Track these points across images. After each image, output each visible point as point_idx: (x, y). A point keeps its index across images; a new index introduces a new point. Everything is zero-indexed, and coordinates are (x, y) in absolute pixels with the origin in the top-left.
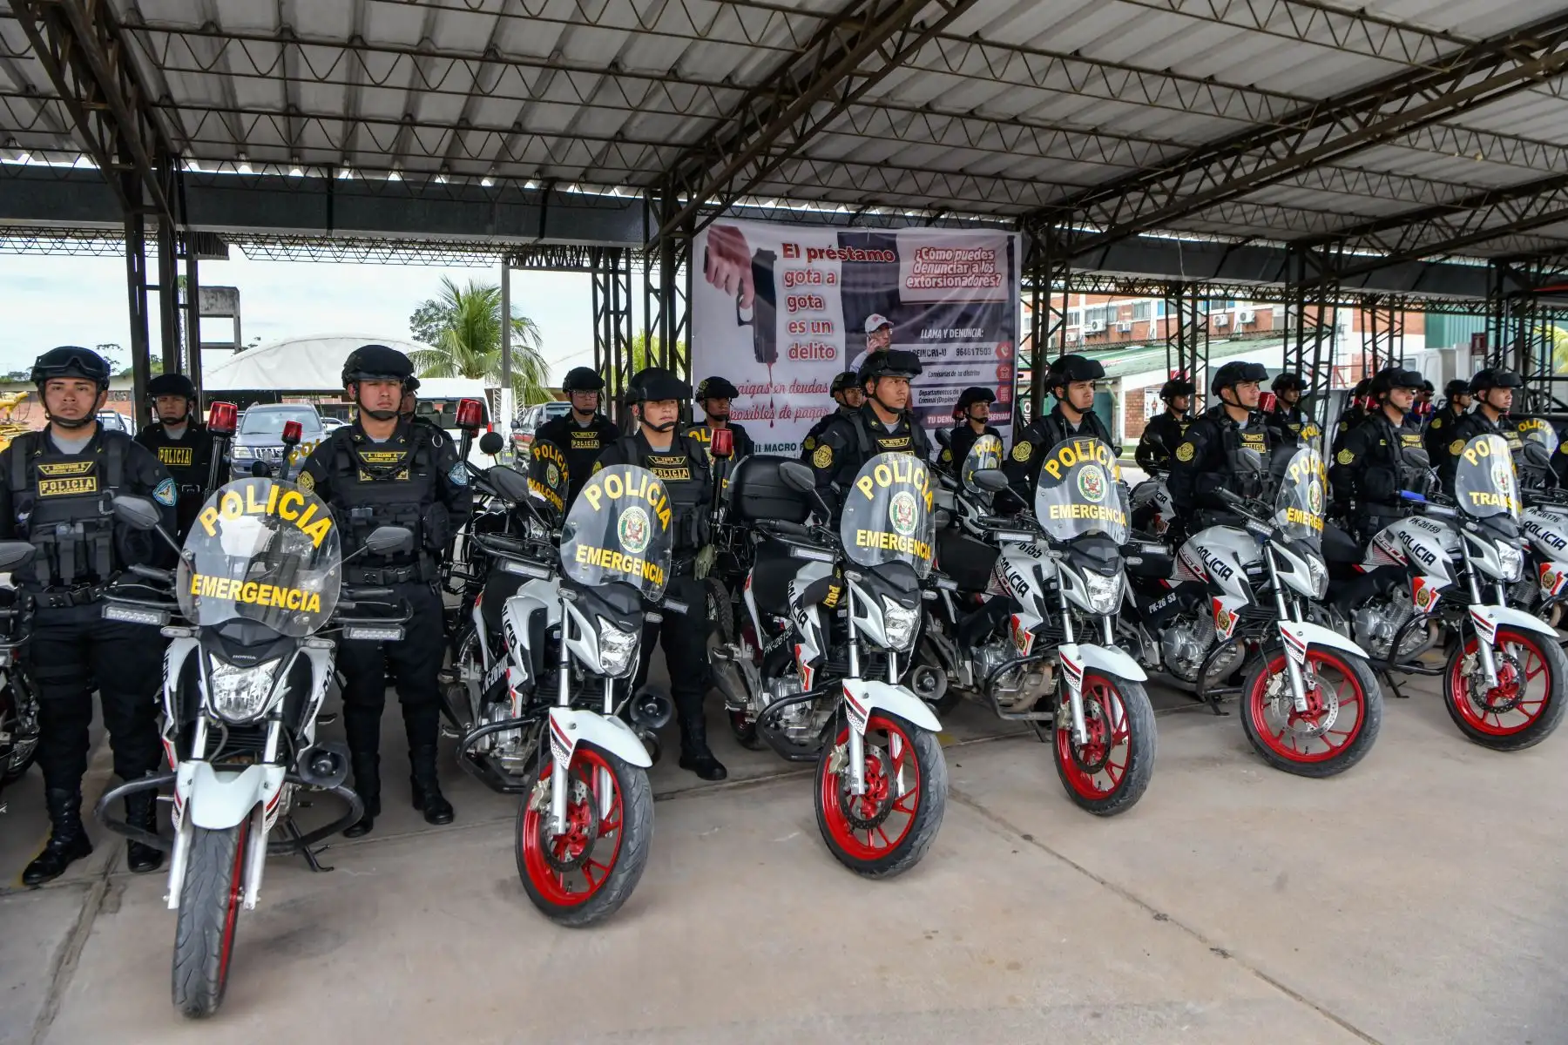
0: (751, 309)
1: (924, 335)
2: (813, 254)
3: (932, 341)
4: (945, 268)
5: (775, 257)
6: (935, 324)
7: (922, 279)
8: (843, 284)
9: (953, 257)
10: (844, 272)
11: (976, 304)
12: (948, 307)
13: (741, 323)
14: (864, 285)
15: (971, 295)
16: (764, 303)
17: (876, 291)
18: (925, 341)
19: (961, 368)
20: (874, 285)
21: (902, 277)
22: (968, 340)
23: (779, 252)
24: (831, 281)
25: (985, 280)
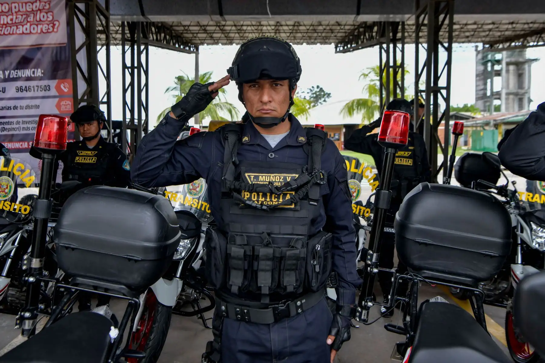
22: (28, 79)
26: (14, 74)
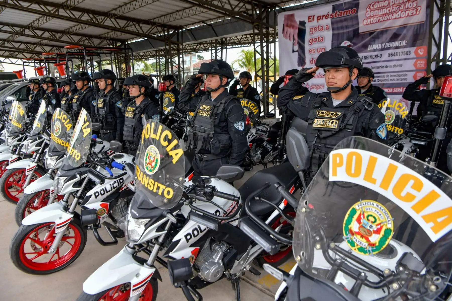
0: (297, 45)
1: (370, 48)
2: (319, 18)
3: (375, 51)
4: (385, 11)
5: (305, 23)
6: (377, 41)
7: (372, 19)
8: (333, 29)
9: (389, 3)
10: (333, 23)
11: (404, 27)
12: (383, 32)
13: (294, 51)
14: (342, 28)
15: (399, 23)
16: (301, 42)
17: (348, 30)
18: (371, 51)
19: (392, 63)
20: (347, 27)
21: (360, 20)
23: (306, 21)
24: (327, 29)
25: (410, 12)
26: (387, 45)
